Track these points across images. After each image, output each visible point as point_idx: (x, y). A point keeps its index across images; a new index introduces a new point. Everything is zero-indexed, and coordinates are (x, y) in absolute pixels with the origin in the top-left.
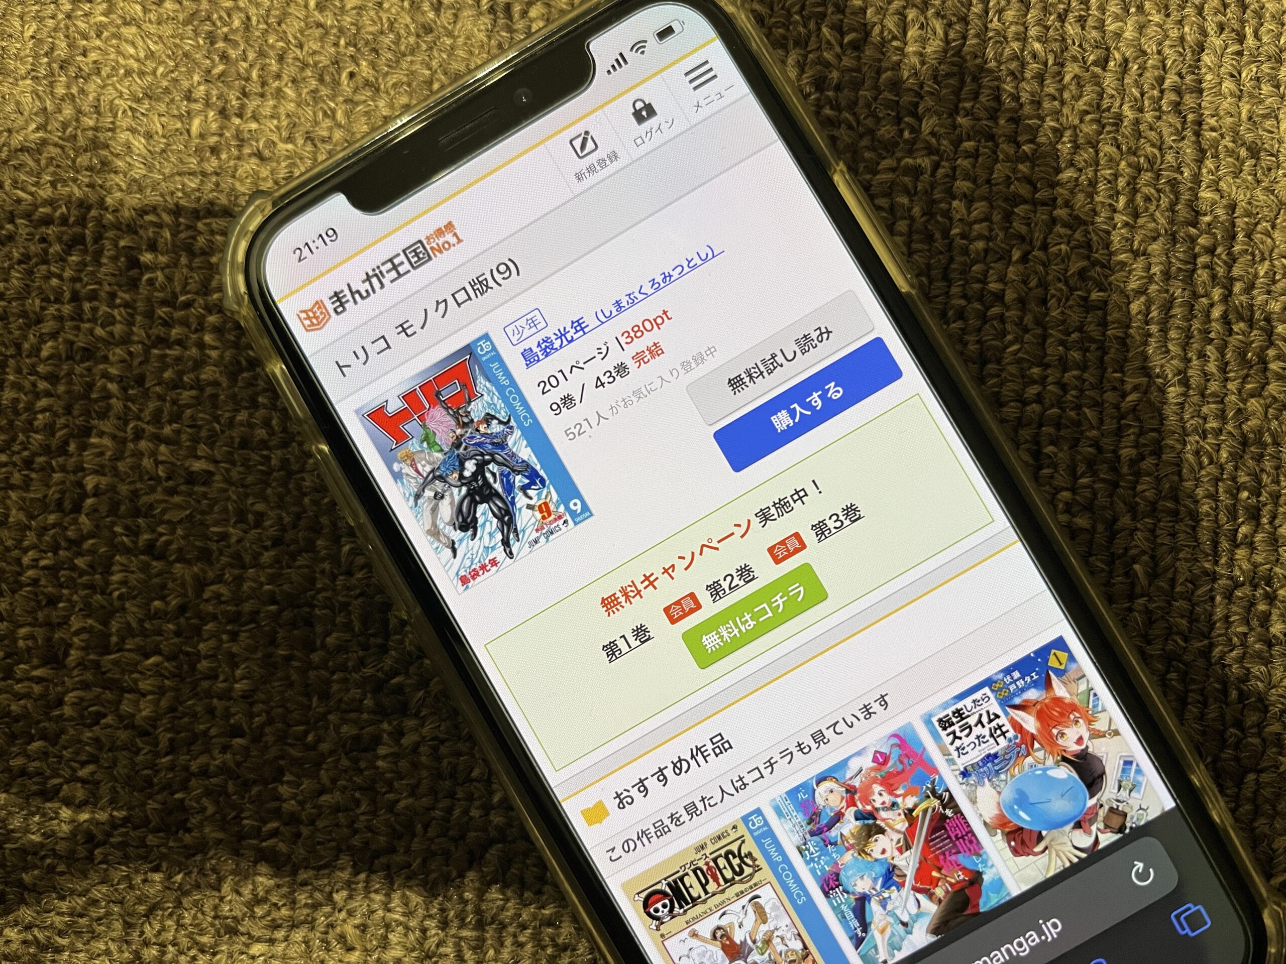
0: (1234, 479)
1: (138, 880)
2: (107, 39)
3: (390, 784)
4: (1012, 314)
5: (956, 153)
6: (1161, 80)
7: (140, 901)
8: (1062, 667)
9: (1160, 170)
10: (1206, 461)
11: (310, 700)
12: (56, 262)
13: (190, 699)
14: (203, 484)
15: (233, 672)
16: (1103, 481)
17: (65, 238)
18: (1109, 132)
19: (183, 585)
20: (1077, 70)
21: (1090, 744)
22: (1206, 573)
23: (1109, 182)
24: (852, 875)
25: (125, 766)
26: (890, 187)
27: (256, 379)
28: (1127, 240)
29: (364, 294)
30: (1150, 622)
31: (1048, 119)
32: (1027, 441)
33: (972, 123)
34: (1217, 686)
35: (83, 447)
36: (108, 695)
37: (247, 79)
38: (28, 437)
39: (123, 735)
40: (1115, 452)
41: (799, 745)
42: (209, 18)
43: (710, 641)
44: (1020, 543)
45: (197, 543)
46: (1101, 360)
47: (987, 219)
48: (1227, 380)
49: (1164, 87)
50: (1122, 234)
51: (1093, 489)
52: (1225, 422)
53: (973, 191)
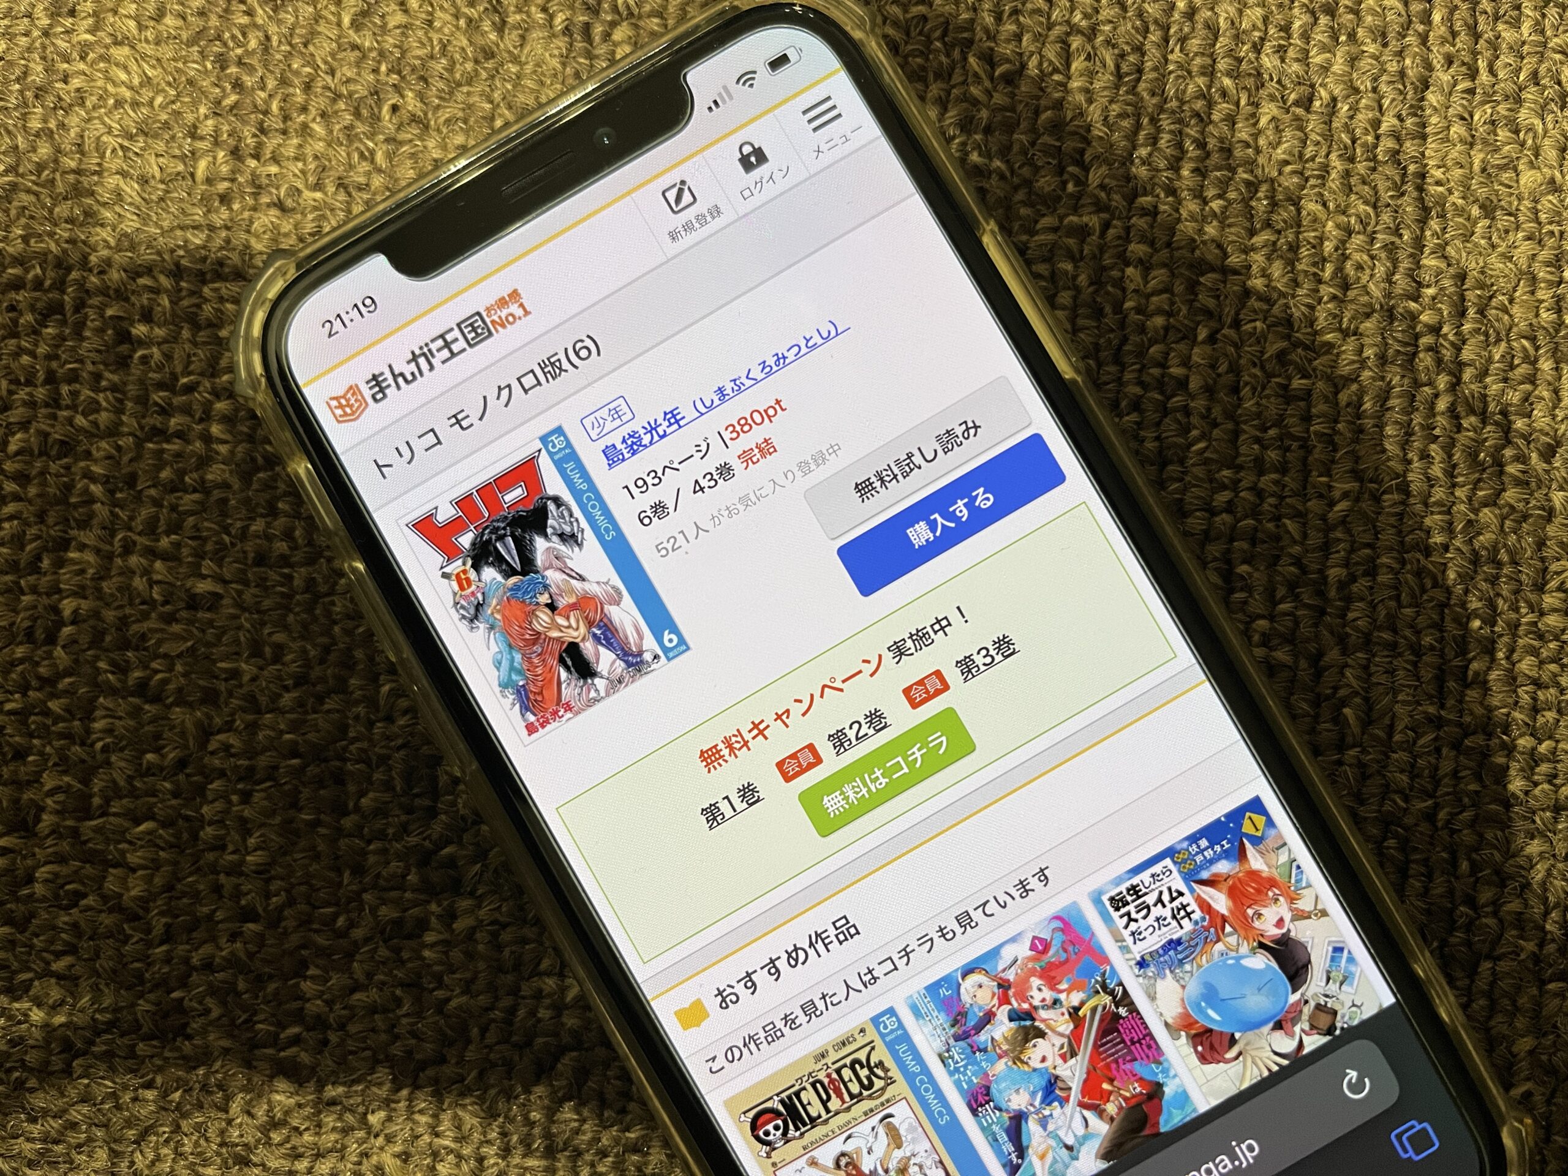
0: (1463, 604)
1: (127, 1097)
2: (93, 62)
3: (439, 979)
4: (1198, 404)
5: (1129, 210)
6: (1376, 124)
7: (129, 1124)
8: (1259, 834)
9: (1374, 232)
10: (1428, 583)
11: (341, 875)
12: (27, 335)
13: (191, 874)
14: (209, 609)
15: (244, 840)
16: (1307, 606)
17: (39, 305)
18: (1314, 187)
19: (183, 734)
20: (1275, 112)
21: (1292, 927)
22: (1431, 718)
23: (1314, 247)
24: (1005, 1089)
25: (110, 958)
26: (1051, 251)
27: (276, 481)
28: (1335, 316)
29: (410, 378)
30: (1364, 777)
31: (1240, 170)
32: (1215, 559)
33: (1149, 174)
34: (1444, 855)
35: (60, 563)
36: (89, 869)
37: (266, 113)
39: (107, 920)
40: (1321, 572)
41: (941, 930)
42: (219, 38)
43: (833, 803)
44: (1207, 683)
45: (201, 682)
46: (1304, 460)
47: (1167, 289)
48: (1454, 485)
49: (1380, 131)
50: (1329, 310)
51: (1296, 616)
52: (1452, 537)
53: (1151, 257)
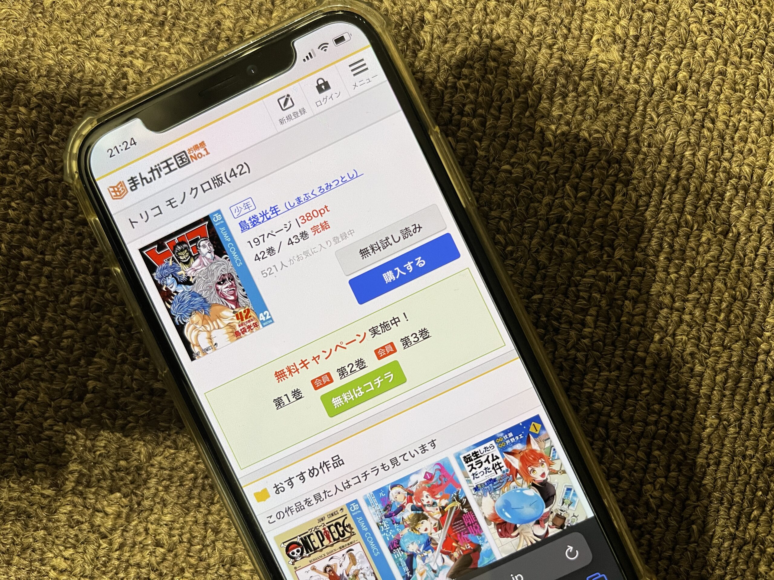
0: (756, 484)
4: (648, 372)
5: (631, 272)
6: (757, 249)
9: (747, 301)
10: (742, 472)
11: (206, 532)
12: (87, 249)
14: (159, 396)
15: (163, 509)
16: (684, 475)
18: (722, 275)
20: (710, 236)
22: (731, 534)
23: (717, 304)
25: (91, 554)
26: (590, 287)
28: (721, 339)
30: (696, 558)
31: (688, 261)
32: (644, 446)
33: (643, 257)
35: (89, 363)
38: (56, 352)
39: (92, 536)
40: (693, 460)
45: (151, 430)
48: (762, 427)
49: (759, 253)
50: (719, 336)
51: (678, 479)
52: (756, 452)
53: (638, 296)
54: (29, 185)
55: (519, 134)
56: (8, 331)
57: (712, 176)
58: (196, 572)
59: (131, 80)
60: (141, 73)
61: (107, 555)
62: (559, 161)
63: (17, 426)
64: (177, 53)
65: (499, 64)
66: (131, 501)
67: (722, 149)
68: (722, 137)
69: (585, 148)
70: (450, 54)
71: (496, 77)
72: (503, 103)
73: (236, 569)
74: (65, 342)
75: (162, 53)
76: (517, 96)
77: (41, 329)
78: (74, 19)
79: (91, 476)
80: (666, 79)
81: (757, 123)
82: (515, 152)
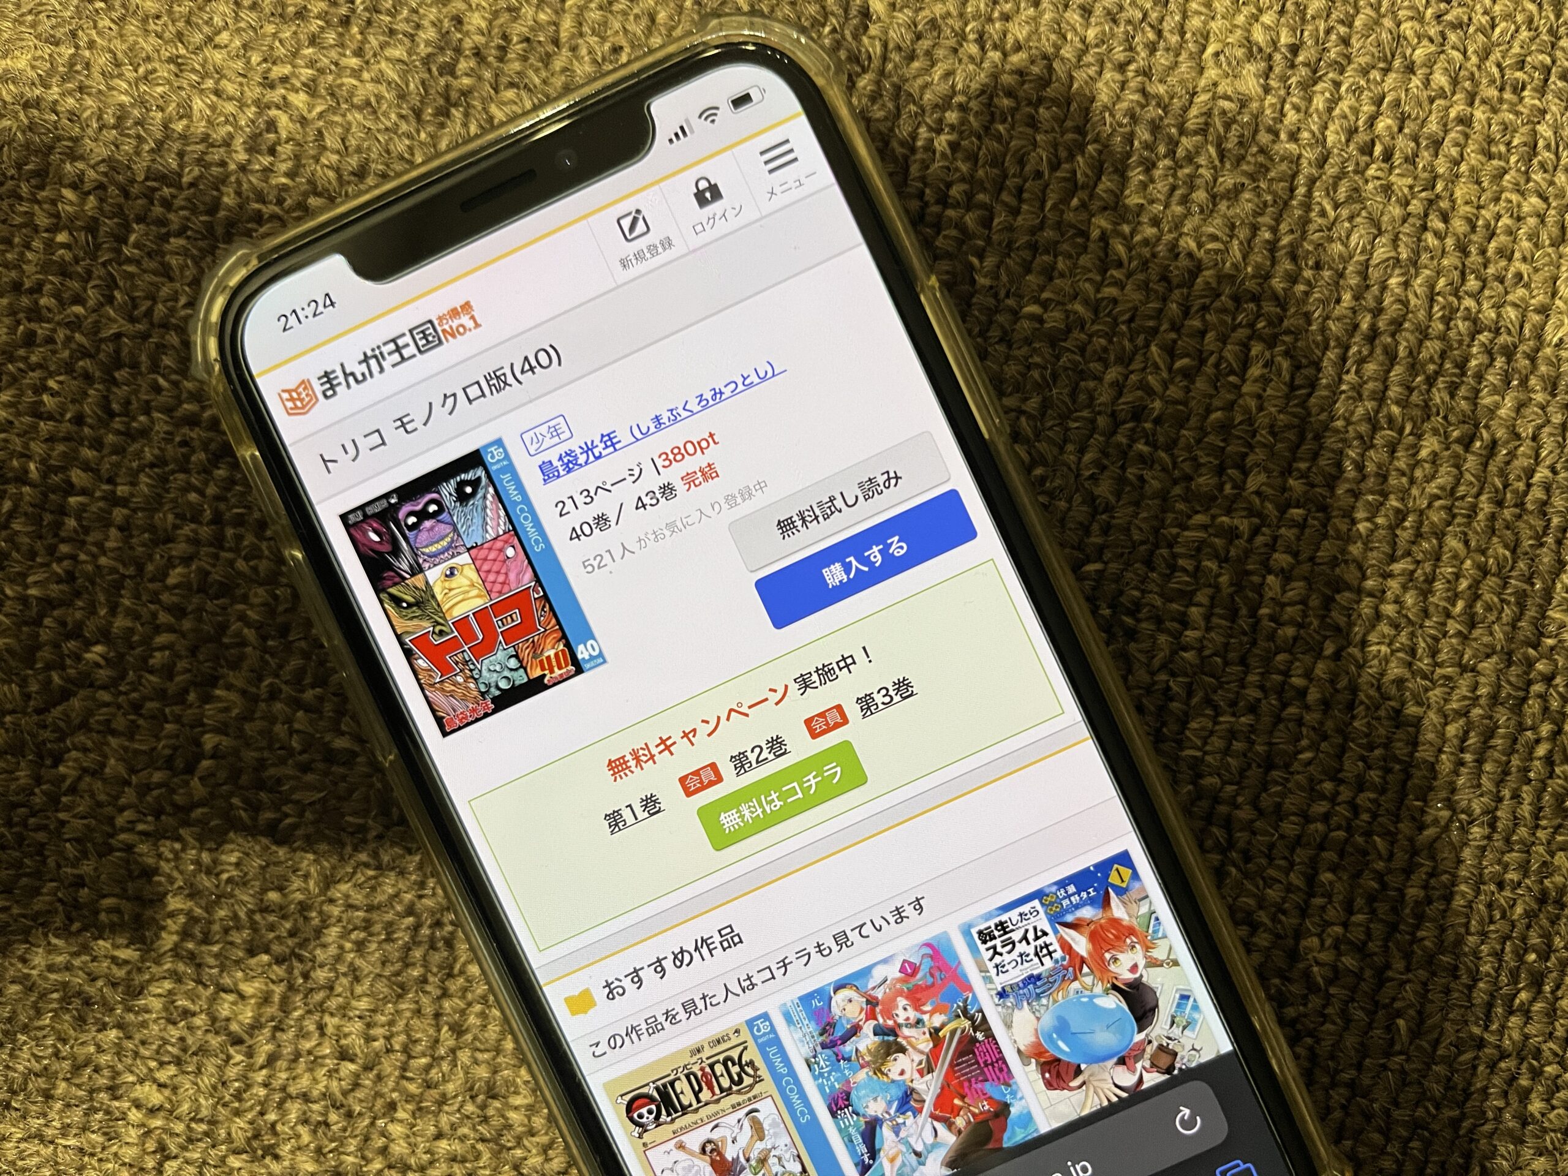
0: (1524, 939)
3: (519, 1140)
4: (1312, 717)
5: (1280, 520)
6: (1530, 473)
10: (1497, 915)
11: (439, 1031)
12: (199, 473)
14: (344, 764)
15: (353, 987)
16: (1382, 921)
17: (213, 446)
18: (1459, 525)
19: (305, 878)
20: (1436, 447)
22: (1472, 1036)
23: (1449, 582)
25: (211, 1075)
26: (1198, 547)
28: (1456, 651)
30: (1404, 1083)
31: (1392, 496)
33: (1304, 488)
34: (1459, 1160)
35: (207, 698)
36: (202, 991)
38: (140, 677)
39: (213, 1040)
40: (1400, 890)
45: (328, 831)
46: (1403, 784)
47: (1304, 602)
48: (1537, 826)
49: (1533, 481)
50: (1452, 645)
51: (1368, 928)
52: (1526, 875)
53: (1293, 568)
54: (82, 346)
55: (1058, 242)
56: (45, 635)
57: (1441, 327)
58: (420, 1109)
59: (284, 135)
60: (303, 121)
61: (244, 1077)
62: (1137, 296)
63: (63, 823)
64: (376, 81)
65: (1018, 103)
66: (290, 971)
67: (1463, 274)
68: (1463, 249)
69: (1190, 272)
70: (920, 81)
71: (1013, 127)
72: (1025, 181)
73: (497, 1104)
74: (158, 659)
75: (346, 80)
76: (1055, 167)
77: (109, 632)
78: (170, 12)
79: (210, 922)
80: (1352, 132)
81: (1532, 221)
82: (1051, 279)
